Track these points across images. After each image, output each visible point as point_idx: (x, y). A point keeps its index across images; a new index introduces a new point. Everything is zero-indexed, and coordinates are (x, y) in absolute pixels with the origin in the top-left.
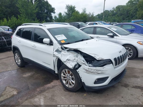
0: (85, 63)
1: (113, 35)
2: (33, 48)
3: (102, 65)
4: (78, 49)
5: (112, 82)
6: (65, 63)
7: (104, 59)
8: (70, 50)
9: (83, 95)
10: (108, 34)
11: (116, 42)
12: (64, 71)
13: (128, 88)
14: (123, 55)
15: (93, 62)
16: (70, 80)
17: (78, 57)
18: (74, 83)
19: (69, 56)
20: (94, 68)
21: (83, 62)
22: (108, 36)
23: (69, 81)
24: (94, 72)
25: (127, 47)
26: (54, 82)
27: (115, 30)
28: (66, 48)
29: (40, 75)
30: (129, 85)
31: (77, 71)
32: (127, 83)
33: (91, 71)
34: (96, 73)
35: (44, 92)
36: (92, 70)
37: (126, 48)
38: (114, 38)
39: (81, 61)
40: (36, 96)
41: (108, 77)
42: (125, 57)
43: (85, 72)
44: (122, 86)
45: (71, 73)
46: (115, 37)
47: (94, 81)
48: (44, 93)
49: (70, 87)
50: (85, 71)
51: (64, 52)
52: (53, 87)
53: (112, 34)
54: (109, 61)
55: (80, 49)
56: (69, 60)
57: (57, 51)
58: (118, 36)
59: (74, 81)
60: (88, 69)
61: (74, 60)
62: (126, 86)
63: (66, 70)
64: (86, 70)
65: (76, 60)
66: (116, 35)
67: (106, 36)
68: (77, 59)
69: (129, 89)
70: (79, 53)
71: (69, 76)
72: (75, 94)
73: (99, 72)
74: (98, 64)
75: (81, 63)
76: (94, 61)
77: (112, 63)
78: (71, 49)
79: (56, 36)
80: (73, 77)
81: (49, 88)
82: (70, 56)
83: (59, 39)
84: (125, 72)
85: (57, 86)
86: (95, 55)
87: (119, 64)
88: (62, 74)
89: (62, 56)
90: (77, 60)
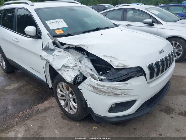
0: (93, 73)
1: (153, 22)
2: (15, 43)
3: (124, 77)
4: (82, 47)
5: (144, 107)
6: (59, 72)
7: (129, 67)
8: (69, 48)
9: (92, 128)
10: (145, 21)
11: (157, 34)
12: (60, 85)
13: (172, 115)
14: (166, 58)
15: (108, 71)
16: (70, 101)
17: (83, 62)
18: (77, 107)
19: (66, 59)
20: (109, 84)
21: (91, 72)
22: (145, 23)
23: (69, 103)
24: (109, 91)
25: (174, 42)
26: (50, 100)
27: (157, 13)
28: (63, 44)
29: (31, 86)
30: (173, 110)
31: (79, 87)
32: (171, 105)
33: (102, 90)
34: (112, 94)
35: (28, 120)
36: (104, 88)
37: (172, 44)
38: (154, 26)
39: (86, 69)
40: (13, 126)
41: (135, 101)
42: (170, 61)
43: (91, 91)
44: (161, 111)
45: (70, 89)
46: (156, 25)
47: (108, 107)
48: (28, 122)
49: (71, 112)
50: (93, 90)
51: (59, 52)
52: (47, 109)
53: (150, 20)
54: (139, 72)
55: (85, 46)
56: (67, 67)
57: (46, 49)
58: (160, 23)
59: (76, 104)
60: (96, 86)
61: (75, 68)
62: (168, 111)
63: (63, 84)
64: (94, 87)
65: (78, 67)
66: (158, 22)
67: (142, 24)
68: (79, 64)
69: (173, 118)
70: (84, 54)
71: (69, 94)
72: (78, 124)
73: (119, 92)
74: (116, 77)
75: (86, 73)
76: (110, 69)
77: (144, 74)
78: (71, 46)
79: (48, 22)
80: (74, 96)
81: (39, 112)
82: (68, 60)
83: (52, 27)
84: (169, 87)
85: (52, 107)
86: (112, 59)
87: (158, 75)
88: (59, 90)
89: (54, 59)
90: (80, 67)
